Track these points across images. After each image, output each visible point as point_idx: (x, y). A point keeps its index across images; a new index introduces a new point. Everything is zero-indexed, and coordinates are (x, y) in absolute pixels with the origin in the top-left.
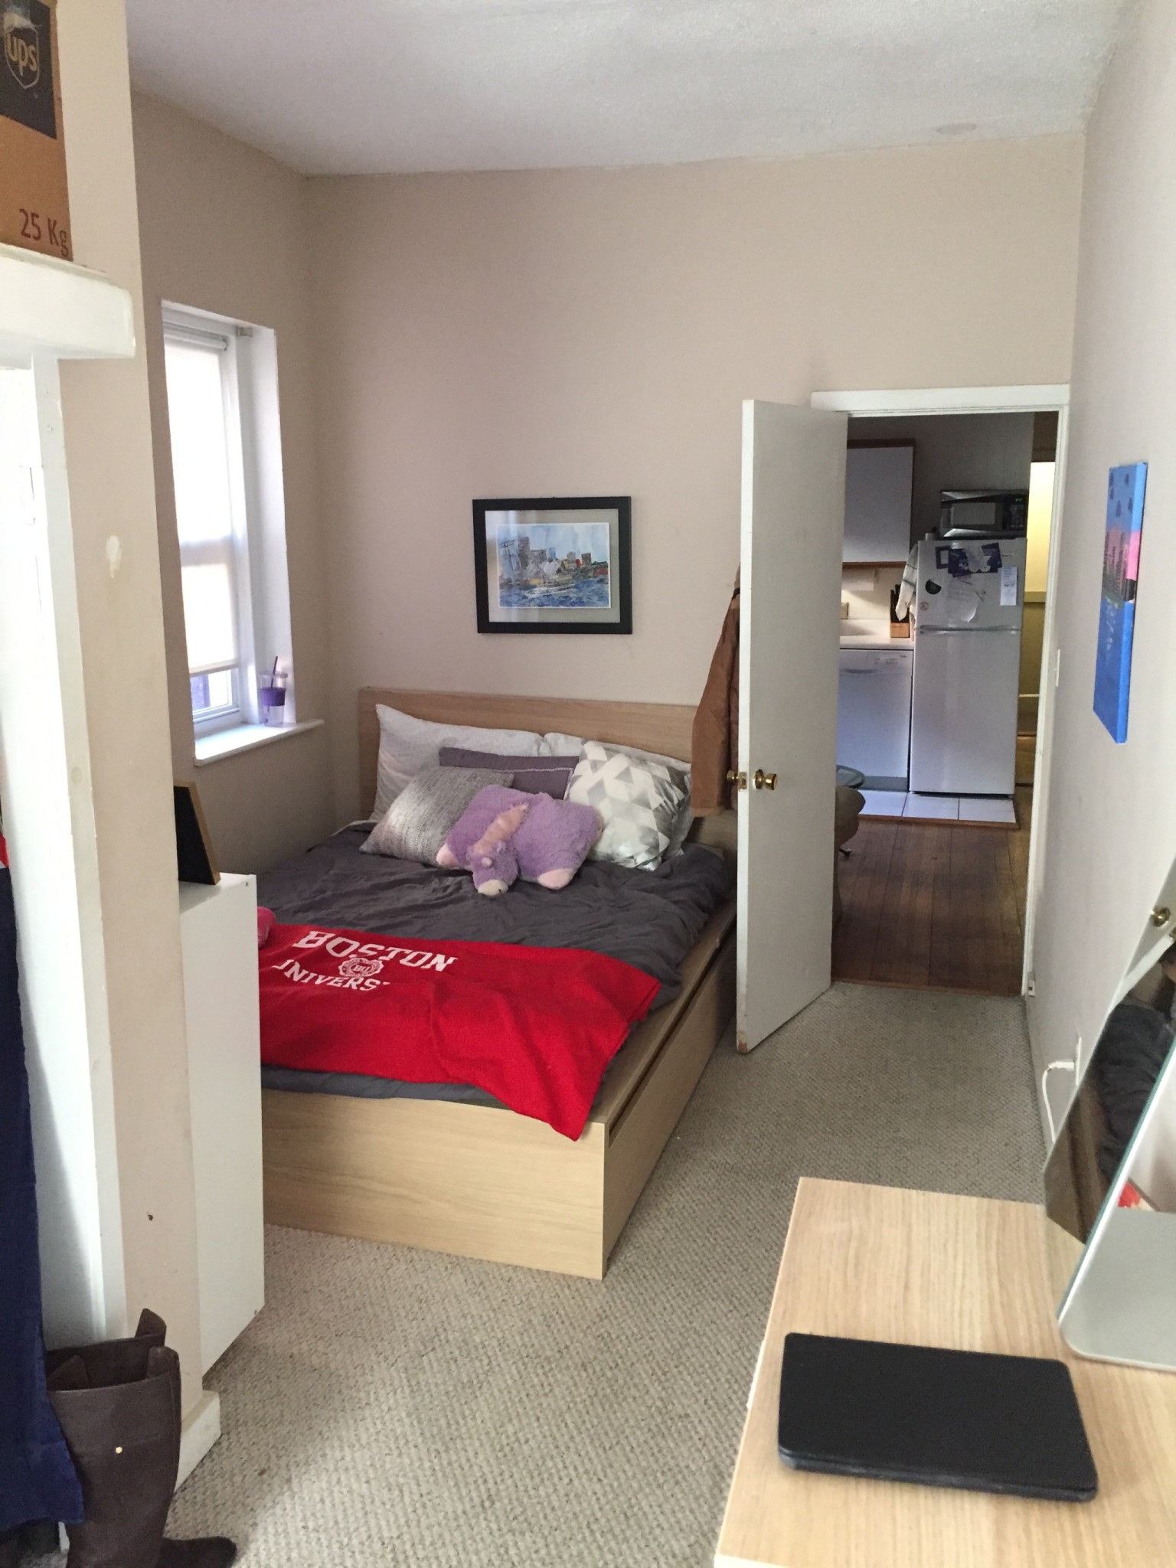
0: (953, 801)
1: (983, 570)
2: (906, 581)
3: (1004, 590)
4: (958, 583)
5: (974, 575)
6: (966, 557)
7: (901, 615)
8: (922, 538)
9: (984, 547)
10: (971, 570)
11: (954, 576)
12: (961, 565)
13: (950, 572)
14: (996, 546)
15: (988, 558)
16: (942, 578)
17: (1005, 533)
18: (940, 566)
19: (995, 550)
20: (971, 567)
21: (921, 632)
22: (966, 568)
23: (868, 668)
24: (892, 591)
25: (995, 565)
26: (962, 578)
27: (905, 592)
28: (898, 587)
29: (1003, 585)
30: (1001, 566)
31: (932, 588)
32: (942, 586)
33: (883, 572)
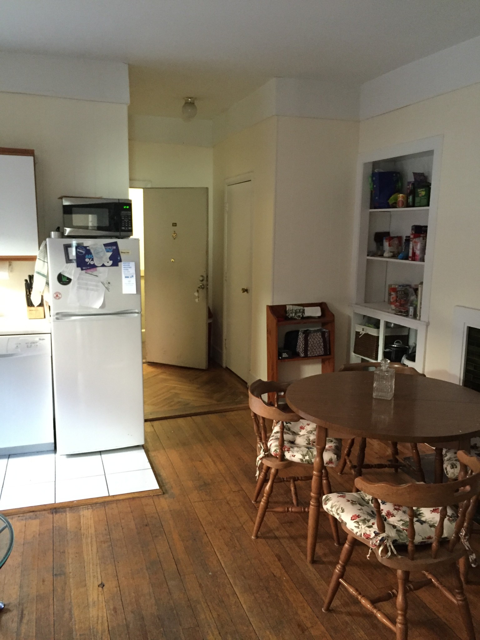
0: (98, 457)
1: (106, 264)
2: (38, 273)
3: (125, 281)
4: (86, 276)
5: (98, 268)
6: (91, 254)
7: (36, 300)
8: (49, 236)
9: (105, 245)
10: (96, 264)
11: (82, 270)
12: (87, 260)
13: (78, 266)
14: (115, 244)
15: (110, 254)
16: (71, 271)
17: (117, 234)
18: (68, 261)
19: (115, 248)
20: (96, 262)
21: (57, 319)
22: (92, 263)
23: (9, 353)
24: (26, 281)
25: (116, 260)
26: (89, 271)
27: (37, 283)
28: (31, 277)
29: (123, 276)
30: (120, 261)
31: (63, 280)
32: (72, 278)
33: (15, 263)
